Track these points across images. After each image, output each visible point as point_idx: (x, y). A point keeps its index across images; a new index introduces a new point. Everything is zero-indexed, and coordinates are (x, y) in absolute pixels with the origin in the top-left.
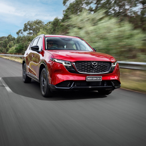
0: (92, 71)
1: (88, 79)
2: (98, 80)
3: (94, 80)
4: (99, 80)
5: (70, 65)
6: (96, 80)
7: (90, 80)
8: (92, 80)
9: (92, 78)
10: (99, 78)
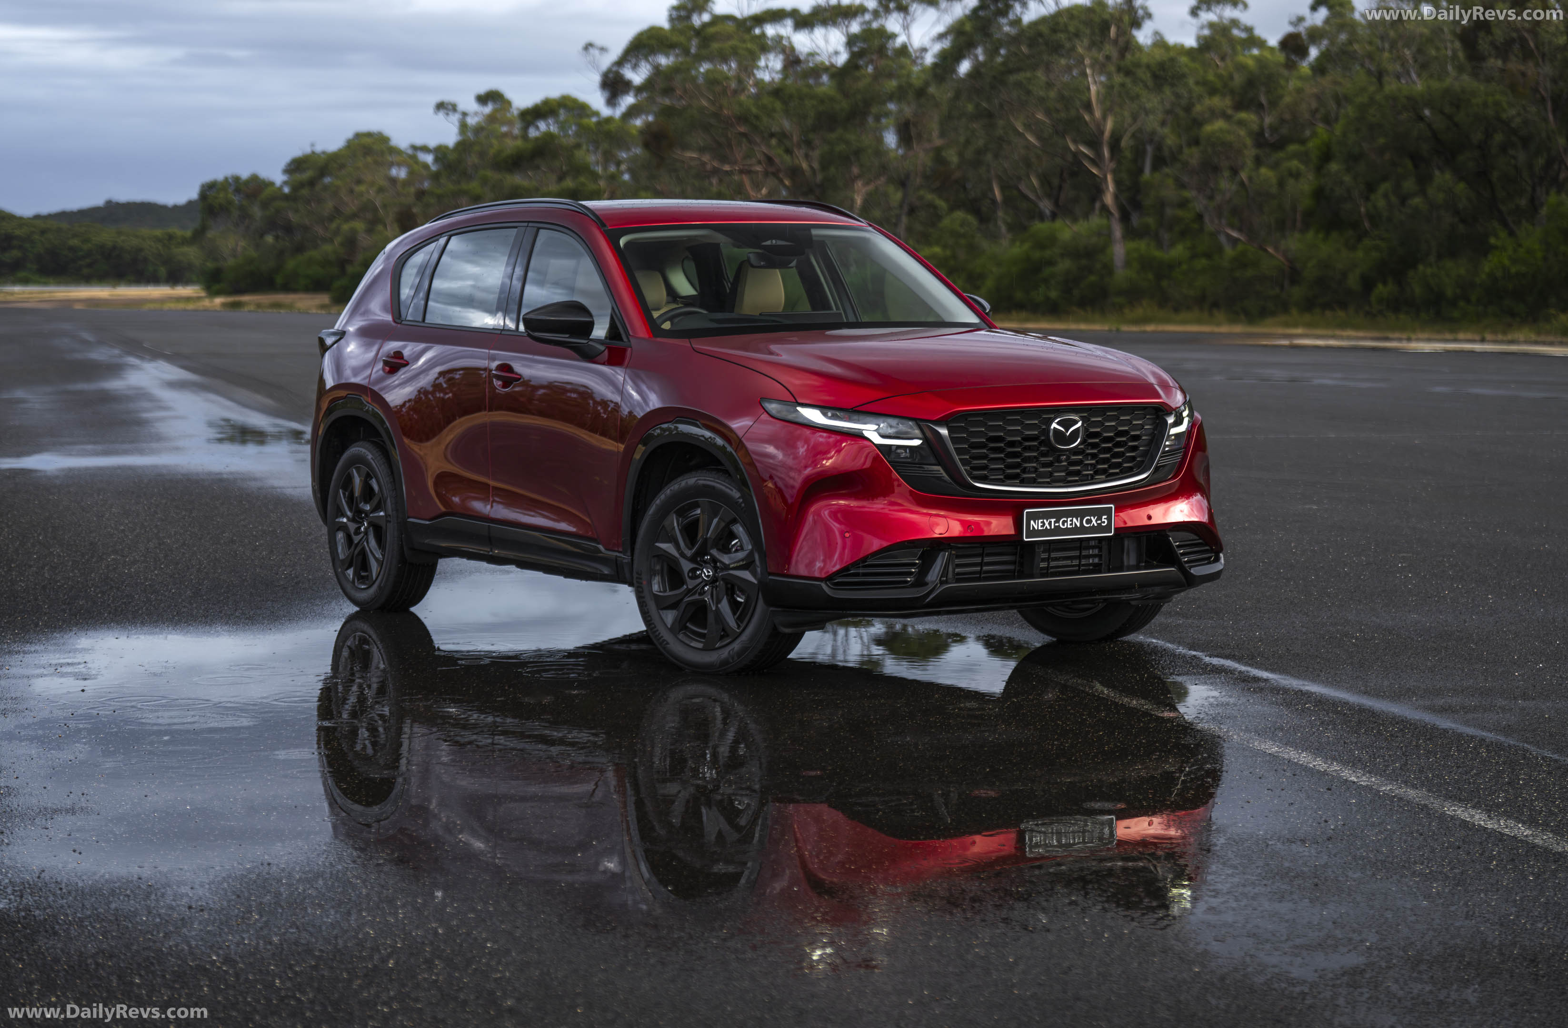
0: (1051, 474)
1: (1035, 525)
2: (1093, 530)
3: (1067, 531)
4: (1099, 528)
5: (917, 442)
6: (1082, 529)
7: (1046, 532)
8: (1057, 531)
9: (1058, 516)
10: (1099, 514)
